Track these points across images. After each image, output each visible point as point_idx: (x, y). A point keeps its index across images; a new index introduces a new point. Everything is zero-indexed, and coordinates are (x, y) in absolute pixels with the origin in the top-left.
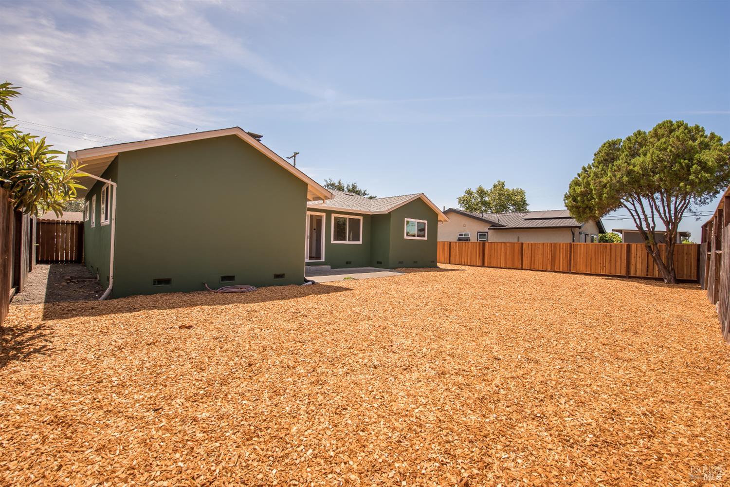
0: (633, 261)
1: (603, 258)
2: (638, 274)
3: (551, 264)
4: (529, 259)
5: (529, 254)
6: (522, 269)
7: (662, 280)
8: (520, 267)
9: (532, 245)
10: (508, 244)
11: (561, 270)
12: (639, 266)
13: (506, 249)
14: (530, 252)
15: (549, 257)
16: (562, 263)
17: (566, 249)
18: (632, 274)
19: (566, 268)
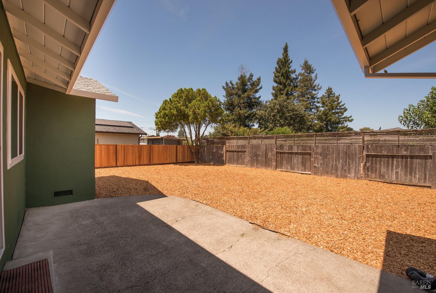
0: (178, 155)
1: (166, 154)
2: (180, 161)
3: (139, 160)
4: (123, 158)
5: (123, 154)
6: (117, 166)
7: (193, 162)
8: (115, 165)
9: (124, 147)
10: (103, 146)
11: (145, 164)
12: (180, 157)
13: (101, 151)
14: (123, 152)
15: (137, 155)
16: (145, 160)
17: (147, 149)
18: (178, 162)
19: (148, 162)
